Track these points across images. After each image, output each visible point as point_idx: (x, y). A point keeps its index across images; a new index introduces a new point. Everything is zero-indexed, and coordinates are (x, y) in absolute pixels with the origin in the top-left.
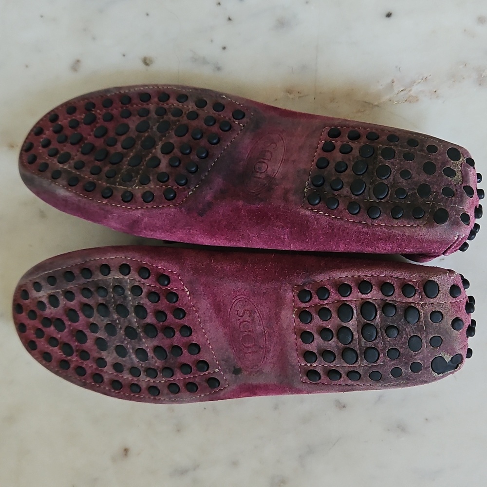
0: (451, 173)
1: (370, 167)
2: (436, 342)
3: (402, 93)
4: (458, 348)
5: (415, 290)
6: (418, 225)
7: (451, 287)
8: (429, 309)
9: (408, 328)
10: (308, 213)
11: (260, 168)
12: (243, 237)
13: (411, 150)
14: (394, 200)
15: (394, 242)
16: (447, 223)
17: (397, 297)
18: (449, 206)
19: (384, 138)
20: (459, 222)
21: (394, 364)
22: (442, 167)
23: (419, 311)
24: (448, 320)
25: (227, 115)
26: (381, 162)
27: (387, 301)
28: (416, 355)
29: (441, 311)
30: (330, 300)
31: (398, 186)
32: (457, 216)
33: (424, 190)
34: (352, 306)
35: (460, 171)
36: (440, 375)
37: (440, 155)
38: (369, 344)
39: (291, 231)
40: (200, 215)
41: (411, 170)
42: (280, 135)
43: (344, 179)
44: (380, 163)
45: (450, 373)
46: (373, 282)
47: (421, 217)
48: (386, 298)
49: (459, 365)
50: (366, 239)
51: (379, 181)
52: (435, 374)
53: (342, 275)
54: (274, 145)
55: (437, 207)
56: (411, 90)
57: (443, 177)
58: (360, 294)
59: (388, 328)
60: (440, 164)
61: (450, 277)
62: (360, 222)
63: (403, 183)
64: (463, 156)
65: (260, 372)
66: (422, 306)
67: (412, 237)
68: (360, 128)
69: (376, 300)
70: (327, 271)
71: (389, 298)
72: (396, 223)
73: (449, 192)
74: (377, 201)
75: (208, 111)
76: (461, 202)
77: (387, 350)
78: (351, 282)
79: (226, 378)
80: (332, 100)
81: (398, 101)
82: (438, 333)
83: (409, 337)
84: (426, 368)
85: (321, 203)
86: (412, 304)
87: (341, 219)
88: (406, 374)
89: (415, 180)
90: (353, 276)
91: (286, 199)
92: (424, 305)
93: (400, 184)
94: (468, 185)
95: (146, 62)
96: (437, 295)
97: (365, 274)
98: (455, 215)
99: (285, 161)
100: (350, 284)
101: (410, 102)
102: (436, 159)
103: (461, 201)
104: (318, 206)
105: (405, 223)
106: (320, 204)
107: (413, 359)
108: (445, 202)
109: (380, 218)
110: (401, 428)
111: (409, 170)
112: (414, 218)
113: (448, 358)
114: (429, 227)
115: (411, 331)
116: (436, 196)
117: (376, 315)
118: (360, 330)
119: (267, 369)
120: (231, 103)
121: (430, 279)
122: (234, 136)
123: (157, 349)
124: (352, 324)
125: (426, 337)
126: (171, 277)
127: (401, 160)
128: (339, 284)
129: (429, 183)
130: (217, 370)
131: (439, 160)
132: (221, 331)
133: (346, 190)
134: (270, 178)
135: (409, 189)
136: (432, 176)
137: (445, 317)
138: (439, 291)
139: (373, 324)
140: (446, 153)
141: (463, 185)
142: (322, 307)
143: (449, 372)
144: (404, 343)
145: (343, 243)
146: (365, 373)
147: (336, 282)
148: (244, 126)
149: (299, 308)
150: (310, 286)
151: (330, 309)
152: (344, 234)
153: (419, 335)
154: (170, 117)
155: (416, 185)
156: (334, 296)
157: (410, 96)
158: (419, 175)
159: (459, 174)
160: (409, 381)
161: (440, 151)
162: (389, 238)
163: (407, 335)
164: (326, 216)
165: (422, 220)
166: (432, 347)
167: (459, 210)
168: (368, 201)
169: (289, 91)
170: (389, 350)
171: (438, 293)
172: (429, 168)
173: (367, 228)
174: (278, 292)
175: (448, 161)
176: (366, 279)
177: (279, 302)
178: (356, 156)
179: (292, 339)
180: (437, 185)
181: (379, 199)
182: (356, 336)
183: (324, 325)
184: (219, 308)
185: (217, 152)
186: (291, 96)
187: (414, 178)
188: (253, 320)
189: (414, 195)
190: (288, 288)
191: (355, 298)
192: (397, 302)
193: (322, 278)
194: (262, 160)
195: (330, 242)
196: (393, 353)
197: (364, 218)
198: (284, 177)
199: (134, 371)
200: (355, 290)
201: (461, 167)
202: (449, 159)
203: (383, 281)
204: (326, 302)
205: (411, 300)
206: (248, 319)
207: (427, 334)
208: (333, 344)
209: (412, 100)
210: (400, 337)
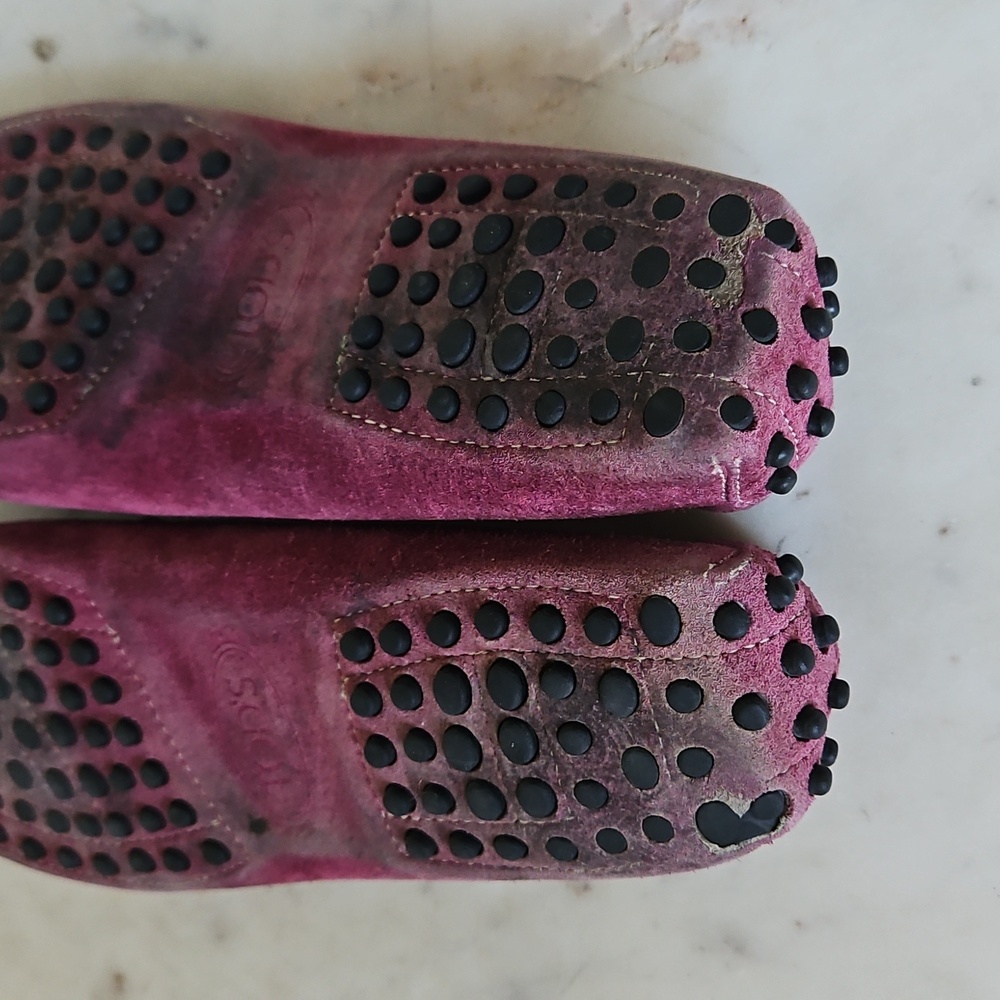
0: (709, 274)
1: (494, 281)
2: (696, 764)
3: (655, 38)
4: (765, 778)
5: (620, 623)
6: (604, 443)
7: (716, 612)
8: (661, 676)
9: (613, 729)
10: (340, 424)
11: (248, 307)
12: (211, 495)
13: (610, 217)
14: (543, 375)
15: (552, 493)
16: (677, 432)
17: (573, 645)
18: (688, 380)
19: (549, 187)
20: (715, 426)
21: (599, 822)
22: (687, 258)
23: (634, 683)
24: (720, 705)
25: (188, 168)
26: (523, 262)
27: (549, 657)
28: (650, 798)
29: (694, 678)
30: (414, 655)
31: (558, 332)
32: (709, 407)
33: (626, 335)
34: (465, 670)
35: (741, 264)
36: (728, 849)
37: (687, 223)
38: (524, 771)
39: (310, 476)
40: (109, 444)
41: (598, 277)
42: (305, 209)
43: (425, 322)
44: (517, 267)
45: (759, 843)
46: (510, 605)
47: (609, 417)
48: (546, 648)
49: (783, 820)
50: (483, 487)
51: (511, 320)
52: (714, 847)
53: (437, 589)
54: (287, 238)
55: (656, 385)
56: (677, 26)
57: (682, 289)
58: (480, 639)
59: (564, 728)
60: (681, 253)
61: (713, 581)
62: (462, 443)
63: (571, 319)
64: (759, 216)
65: (308, 829)
66: (642, 667)
67: (594, 476)
68: (495, 167)
69: (523, 653)
70: (402, 577)
71: (554, 650)
72: (547, 439)
73: (693, 336)
74: (502, 380)
75: (152, 163)
76: (730, 361)
77: (573, 786)
78: (459, 608)
79: (240, 840)
80: (477, 84)
81: (646, 64)
82: (697, 741)
83: (622, 751)
84: (685, 832)
85: (369, 394)
86: (614, 663)
87: (417, 436)
88: (638, 846)
89: (605, 307)
90: (463, 591)
91: (296, 389)
92: (647, 664)
93: (560, 326)
94: (758, 306)
95: (43, 50)
96: (678, 637)
97: (491, 583)
98: (706, 404)
99: (306, 282)
100: (454, 611)
101: (678, 62)
102: (674, 238)
103: (730, 358)
104: (363, 403)
105: (571, 437)
106: (366, 398)
107: (644, 808)
108: (678, 369)
109: (508, 427)
110: (736, 945)
111: (591, 279)
112: (595, 421)
113: (740, 806)
114: (632, 446)
115: (624, 737)
116: (657, 351)
117: (525, 696)
118: (495, 735)
119: (321, 823)
120: (204, 136)
121: (654, 592)
122: (197, 226)
123: (86, 771)
124: (472, 719)
125: (665, 752)
126: (76, 604)
127: (575, 253)
128: (429, 614)
129: (640, 313)
130: (215, 823)
131: (681, 239)
132: (202, 732)
133: (428, 355)
134: (268, 332)
135: (586, 336)
136: (652, 290)
137: (711, 697)
138: (681, 624)
139: (522, 718)
140: (704, 214)
141: (743, 309)
142: (398, 673)
143: (754, 840)
144: (613, 768)
145: (434, 500)
146: (536, 843)
147: (423, 607)
148: (224, 194)
149: (351, 676)
150: (368, 620)
151: (418, 680)
152: (428, 478)
153: (646, 747)
154: (66, 192)
155: (604, 325)
156: (423, 645)
157: (675, 46)
158: (618, 292)
159: (735, 276)
160: (647, 864)
161: (689, 211)
162: (537, 484)
163: (615, 746)
164: (381, 429)
165: (612, 426)
166: (685, 778)
167: (720, 390)
168: (480, 379)
169: (370, 77)
170: (577, 785)
171: (680, 631)
172: (649, 268)
173: (479, 455)
174: (302, 636)
175: (706, 240)
176: (493, 597)
177: (308, 659)
178: (463, 252)
179: (352, 752)
180: (663, 317)
181: (505, 373)
182: (489, 751)
183: (411, 721)
184: (186, 676)
185: (153, 275)
186: (375, 89)
187: (601, 303)
188: (264, 703)
189: (595, 353)
190: (319, 624)
191: (472, 649)
192: (576, 658)
193: (391, 597)
194: (257, 283)
195: (403, 498)
196: (590, 792)
197: (469, 428)
198: (299, 327)
199: (57, 820)
200: (468, 630)
201: (744, 253)
202: (712, 233)
203: (534, 602)
204: (407, 662)
205: (609, 652)
206: (254, 701)
207: (667, 742)
208: (437, 769)
209: (682, 54)
210: (598, 751)
